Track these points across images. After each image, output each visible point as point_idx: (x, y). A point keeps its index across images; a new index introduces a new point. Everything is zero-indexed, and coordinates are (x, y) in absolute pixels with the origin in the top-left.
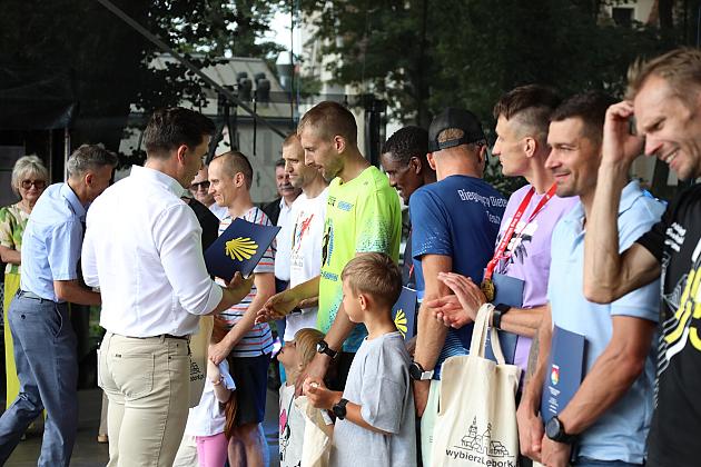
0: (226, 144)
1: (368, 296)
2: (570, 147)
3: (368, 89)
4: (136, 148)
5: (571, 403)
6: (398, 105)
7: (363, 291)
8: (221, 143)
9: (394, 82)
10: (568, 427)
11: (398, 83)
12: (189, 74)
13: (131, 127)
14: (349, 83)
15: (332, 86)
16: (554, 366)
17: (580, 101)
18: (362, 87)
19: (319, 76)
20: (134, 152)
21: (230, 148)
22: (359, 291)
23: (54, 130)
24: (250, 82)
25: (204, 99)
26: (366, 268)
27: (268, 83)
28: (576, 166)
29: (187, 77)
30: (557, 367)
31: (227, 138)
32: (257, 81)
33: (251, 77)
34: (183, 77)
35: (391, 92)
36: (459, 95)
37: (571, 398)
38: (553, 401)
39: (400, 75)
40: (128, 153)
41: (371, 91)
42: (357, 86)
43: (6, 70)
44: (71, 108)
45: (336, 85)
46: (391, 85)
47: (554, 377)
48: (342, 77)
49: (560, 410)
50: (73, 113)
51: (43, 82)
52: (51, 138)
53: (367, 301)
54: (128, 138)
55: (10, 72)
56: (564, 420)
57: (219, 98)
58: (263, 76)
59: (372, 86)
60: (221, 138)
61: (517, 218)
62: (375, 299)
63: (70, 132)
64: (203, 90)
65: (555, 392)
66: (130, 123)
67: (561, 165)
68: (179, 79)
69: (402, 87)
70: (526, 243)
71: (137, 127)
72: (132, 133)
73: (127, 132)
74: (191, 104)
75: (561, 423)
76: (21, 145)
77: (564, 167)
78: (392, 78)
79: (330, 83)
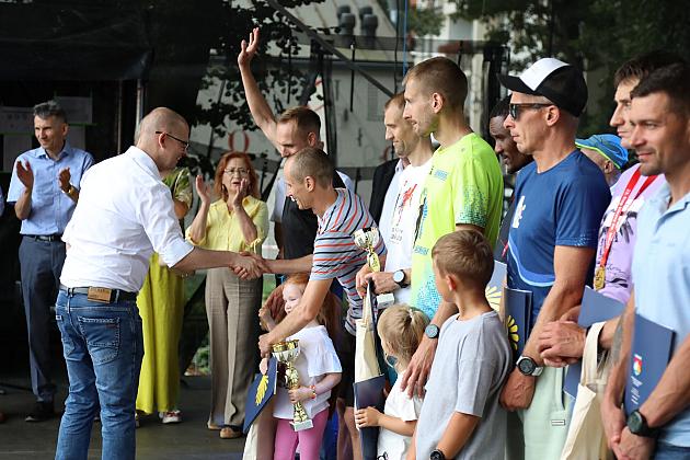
0: (319, 97)
1: (454, 276)
2: (656, 124)
3: (502, 25)
4: (216, 101)
5: (653, 394)
6: (540, 45)
7: (449, 271)
8: (313, 97)
9: (535, 16)
10: (651, 420)
11: (540, 17)
12: (278, 15)
13: (211, 76)
14: (477, 18)
15: (455, 22)
16: (637, 356)
17: (663, 75)
18: (494, 23)
19: (440, 8)
20: (212, 105)
21: (323, 102)
22: (445, 272)
23: (125, 82)
24: (353, 18)
25: (295, 44)
26: (453, 247)
27: (375, 20)
28: (662, 144)
29: (276, 19)
30: (640, 358)
31: (320, 90)
32: (361, 17)
33: (355, 12)
34: (272, 19)
35: (531, 30)
36: (615, 35)
37: (653, 389)
38: (634, 391)
39: (542, 6)
40: (207, 106)
41: (505, 28)
42: (487, 21)
43: (75, 12)
44: (145, 57)
45: (460, 21)
46: (531, 20)
47: (637, 367)
48: (468, 10)
49: (642, 400)
50: (147, 62)
51: (114, 26)
52: (121, 89)
53: (452, 281)
54: (207, 88)
55: (80, 15)
56: (645, 413)
57: (312, 46)
58: (369, 10)
59: (506, 21)
60: (314, 90)
61: (626, 197)
62: (462, 280)
63: (143, 83)
64: (294, 34)
65: (638, 383)
66: (209, 70)
67: (645, 143)
68: (268, 21)
69: (544, 23)
70: (631, 220)
71: (216, 75)
72: (212, 83)
73: (205, 82)
74: (280, 50)
75: (643, 416)
76: (87, 96)
77: (648, 145)
78: (533, 12)
79: (454, 17)
